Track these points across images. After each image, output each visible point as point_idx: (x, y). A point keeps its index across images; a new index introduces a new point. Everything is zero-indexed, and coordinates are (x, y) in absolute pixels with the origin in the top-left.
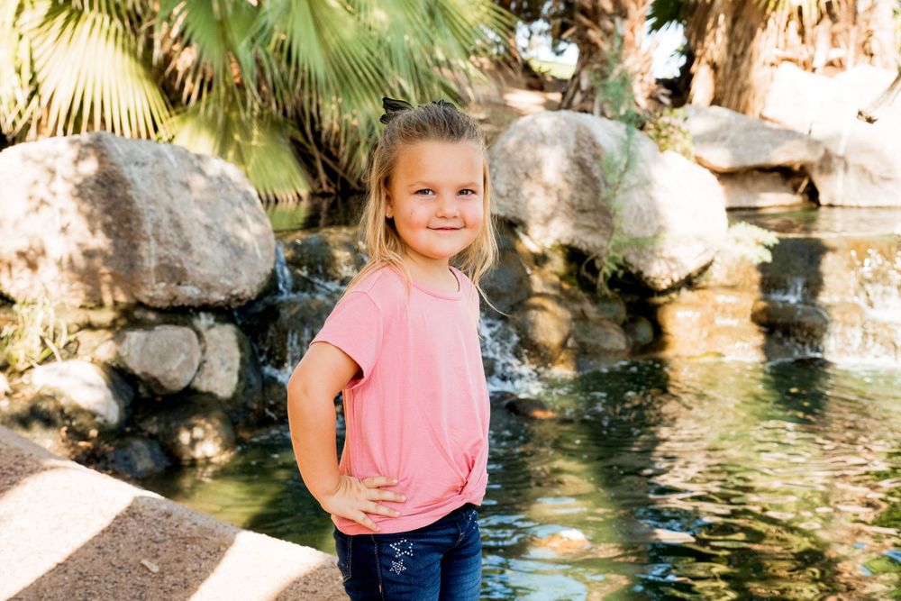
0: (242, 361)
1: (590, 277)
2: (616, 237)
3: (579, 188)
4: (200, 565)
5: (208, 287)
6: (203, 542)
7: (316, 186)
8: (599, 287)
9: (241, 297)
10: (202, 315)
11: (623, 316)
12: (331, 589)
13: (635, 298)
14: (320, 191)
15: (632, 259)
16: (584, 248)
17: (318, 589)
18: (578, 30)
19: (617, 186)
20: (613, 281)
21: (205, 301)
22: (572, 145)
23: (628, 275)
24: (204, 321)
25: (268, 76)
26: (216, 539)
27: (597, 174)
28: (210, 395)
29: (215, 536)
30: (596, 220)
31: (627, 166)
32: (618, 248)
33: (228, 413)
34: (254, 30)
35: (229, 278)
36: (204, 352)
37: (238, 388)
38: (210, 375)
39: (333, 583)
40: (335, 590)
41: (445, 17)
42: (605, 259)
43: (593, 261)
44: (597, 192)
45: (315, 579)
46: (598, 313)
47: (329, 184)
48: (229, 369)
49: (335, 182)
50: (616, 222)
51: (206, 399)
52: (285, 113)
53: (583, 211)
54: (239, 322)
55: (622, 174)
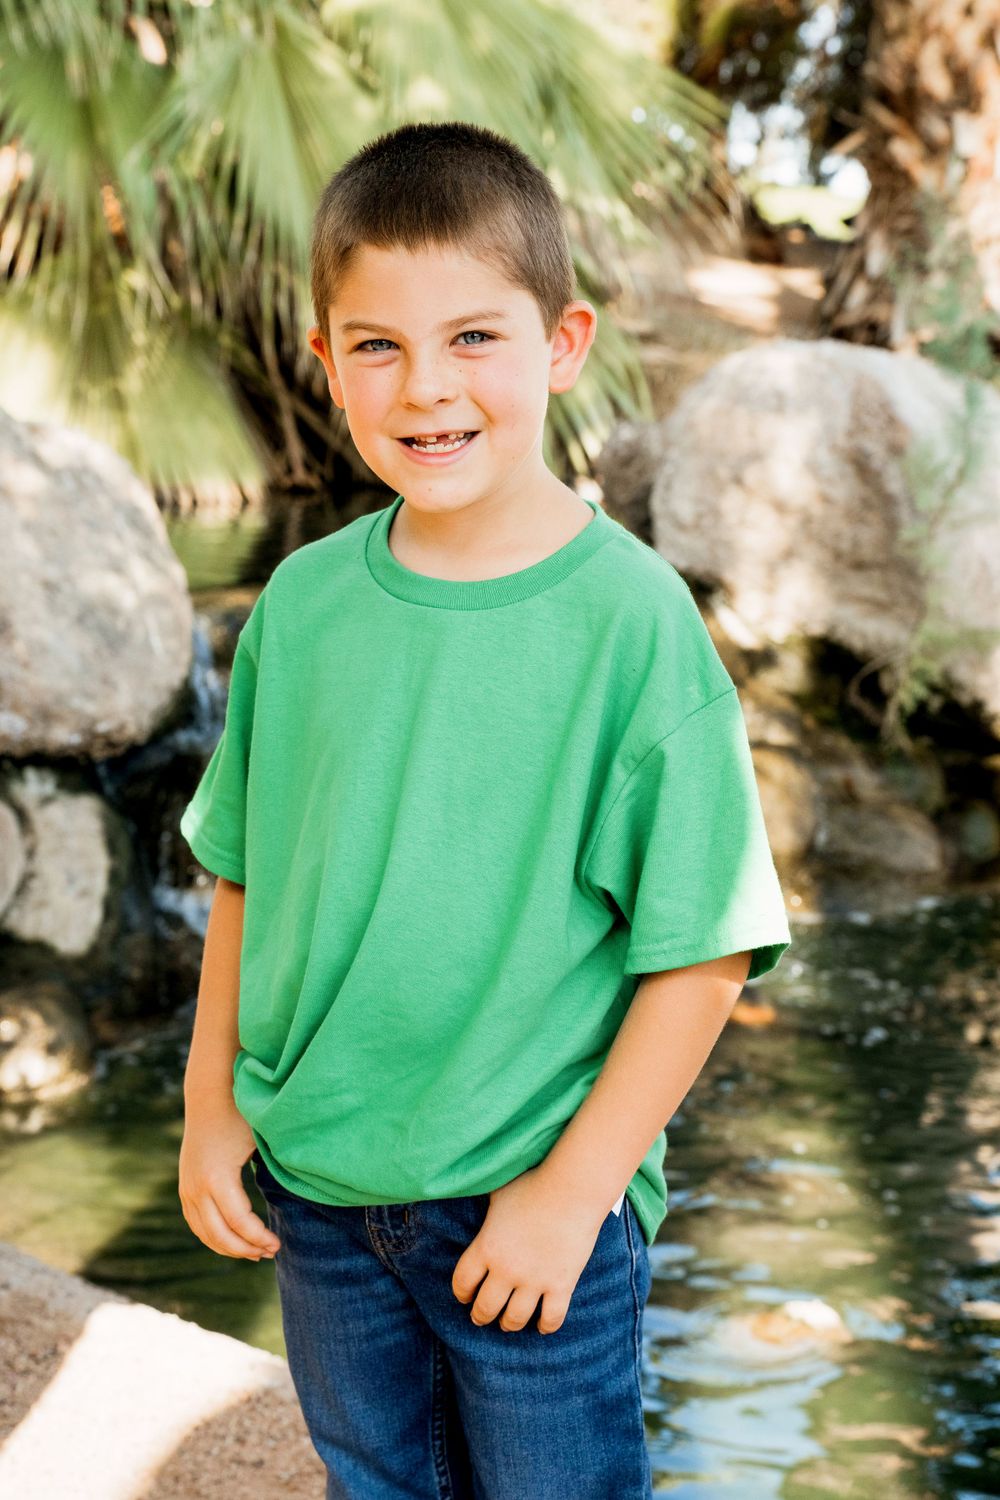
0: (113, 877)
1: (866, 707)
2: (930, 626)
3: (855, 517)
4: (14, 1387)
5: (46, 716)
6: (23, 1331)
7: (279, 469)
8: (885, 733)
9: (116, 737)
10: (31, 774)
11: (936, 795)
12: (295, 1459)
13: (963, 758)
14: (287, 482)
15: (962, 673)
16: (857, 643)
17: (266, 1456)
18: (870, 140)
19: (934, 519)
20: (917, 721)
21: (36, 746)
22: (842, 420)
23: (952, 707)
24: (33, 786)
25: (186, 231)
26: (49, 1325)
27: (894, 485)
28: (41, 947)
29: (47, 1317)
30: (888, 586)
31: (962, 474)
32: (933, 649)
33: (75, 988)
34: (156, 127)
35: (89, 696)
36: (31, 854)
37: (102, 932)
38: (42, 904)
39: (297, 1441)
40: (302, 1461)
41: (576, 108)
42: (903, 674)
43: (874, 677)
44: (892, 526)
45: (260, 1432)
46: (883, 787)
47: (308, 468)
48: (84, 894)
49: (322, 461)
50: (932, 595)
51: (30, 957)
52: (219, 312)
53: (859, 566)
54: (109, 788)
55: (949, 491)
